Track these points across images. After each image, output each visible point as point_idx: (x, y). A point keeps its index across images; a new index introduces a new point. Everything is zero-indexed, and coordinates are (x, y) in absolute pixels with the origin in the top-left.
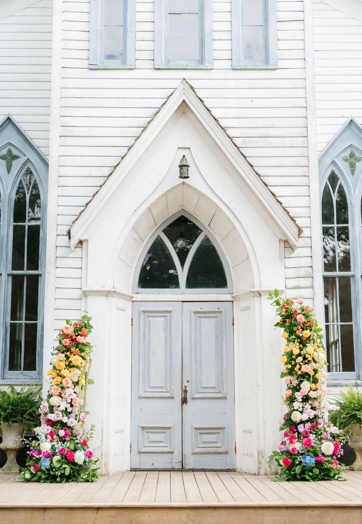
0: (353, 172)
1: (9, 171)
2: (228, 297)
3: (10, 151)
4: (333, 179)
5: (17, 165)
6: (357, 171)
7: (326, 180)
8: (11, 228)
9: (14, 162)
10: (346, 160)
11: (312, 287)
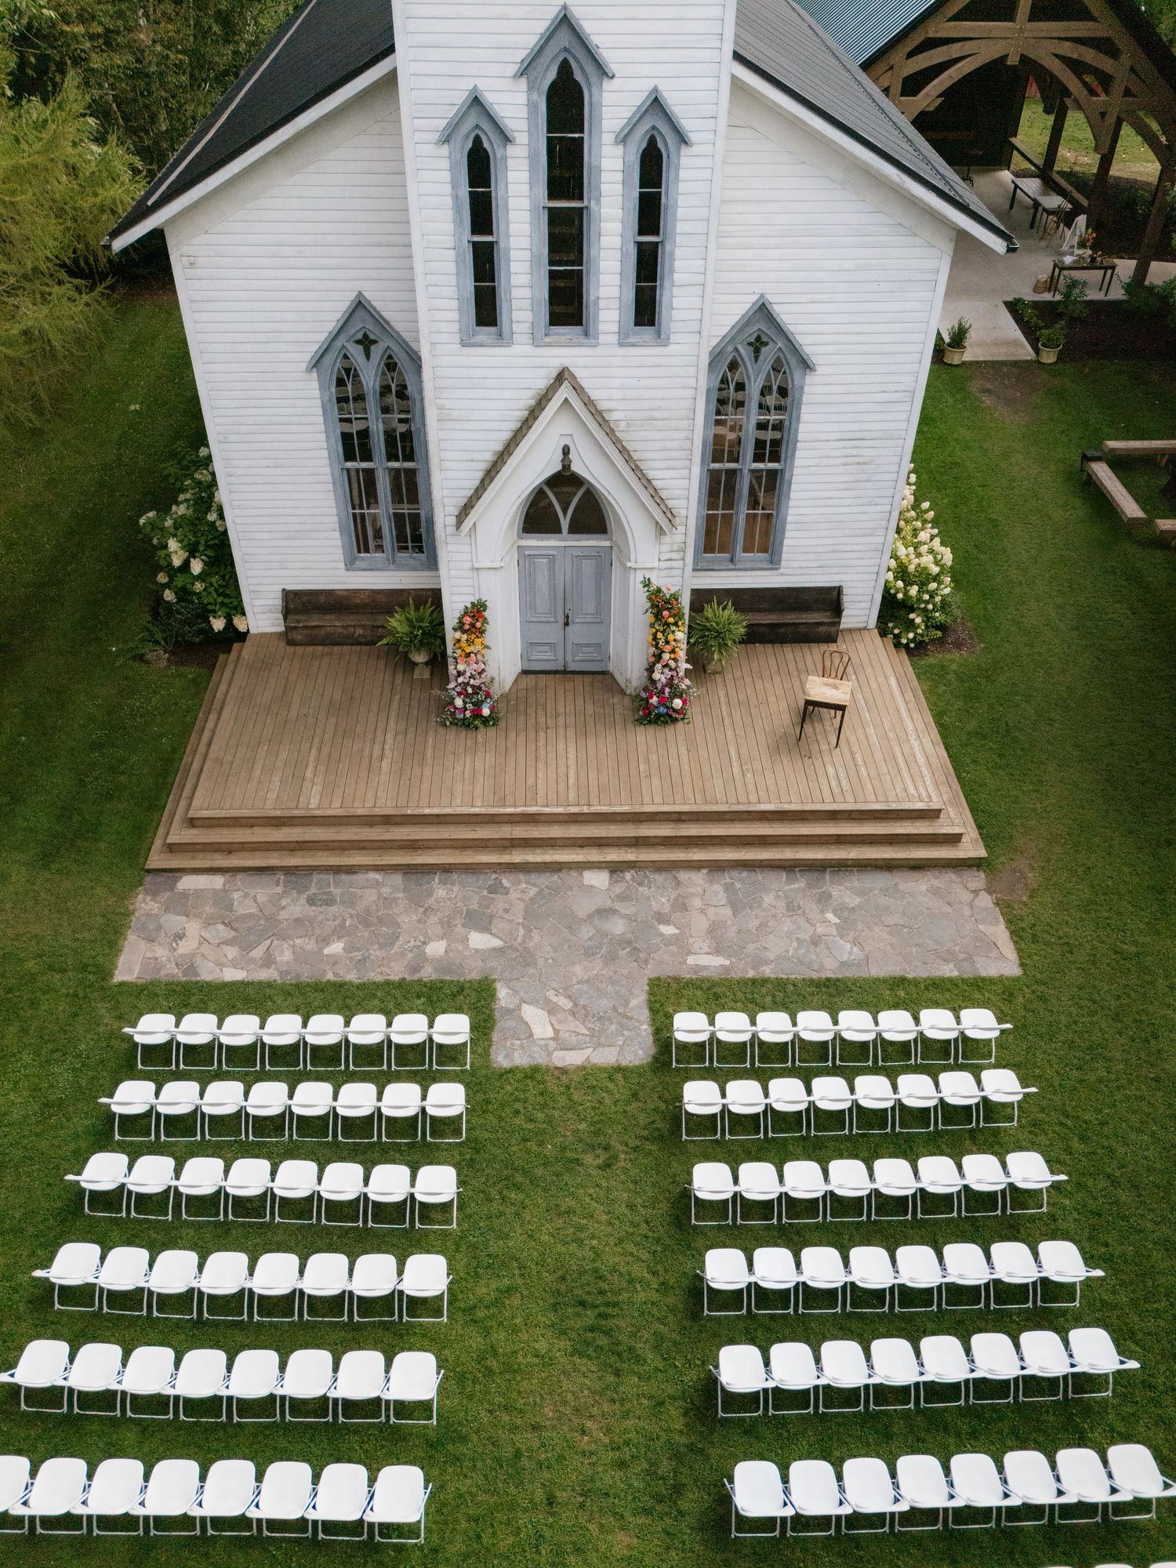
0: (756, 359)
1: (368, 356)
2: (607, 544)
3: (365, 336)
4: (733, 366)
5: (377, 352)
6: (761, 358)
7: (725, 367)
8: (380, 421)
9: (373, 348)
10: (750, 344)
11: (683, 559)
